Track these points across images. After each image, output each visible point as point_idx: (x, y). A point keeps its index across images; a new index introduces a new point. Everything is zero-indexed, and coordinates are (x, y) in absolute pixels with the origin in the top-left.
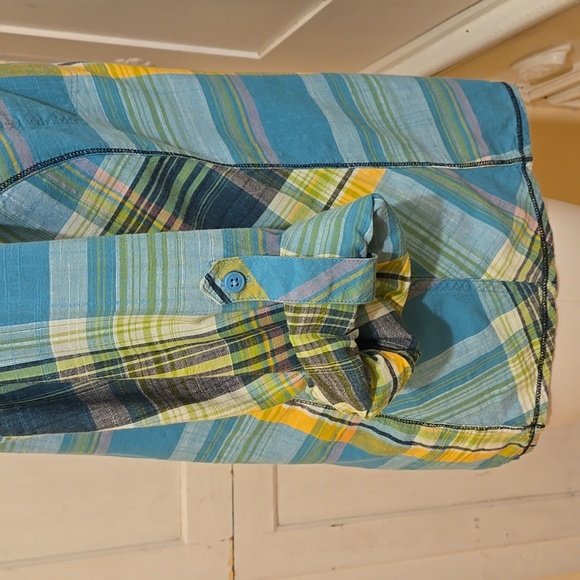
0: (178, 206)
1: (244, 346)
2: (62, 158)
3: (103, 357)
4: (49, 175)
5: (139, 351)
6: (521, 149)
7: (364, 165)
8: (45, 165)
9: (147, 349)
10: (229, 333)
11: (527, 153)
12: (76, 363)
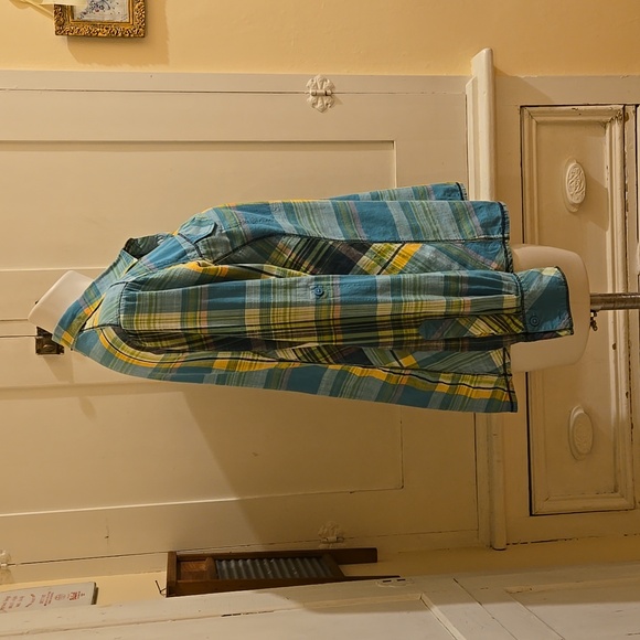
0: (313, 260)
1: (324, 335)
2: (264, 237)
3: (265, 328)
4: (259, 244)
5: (280, 327)
6: (503, 234)
7: (411, 242)
8: (257, 239)
9: (283, 326)
10: (319, 324)
11: (506, 235)
12: (254, 328)
